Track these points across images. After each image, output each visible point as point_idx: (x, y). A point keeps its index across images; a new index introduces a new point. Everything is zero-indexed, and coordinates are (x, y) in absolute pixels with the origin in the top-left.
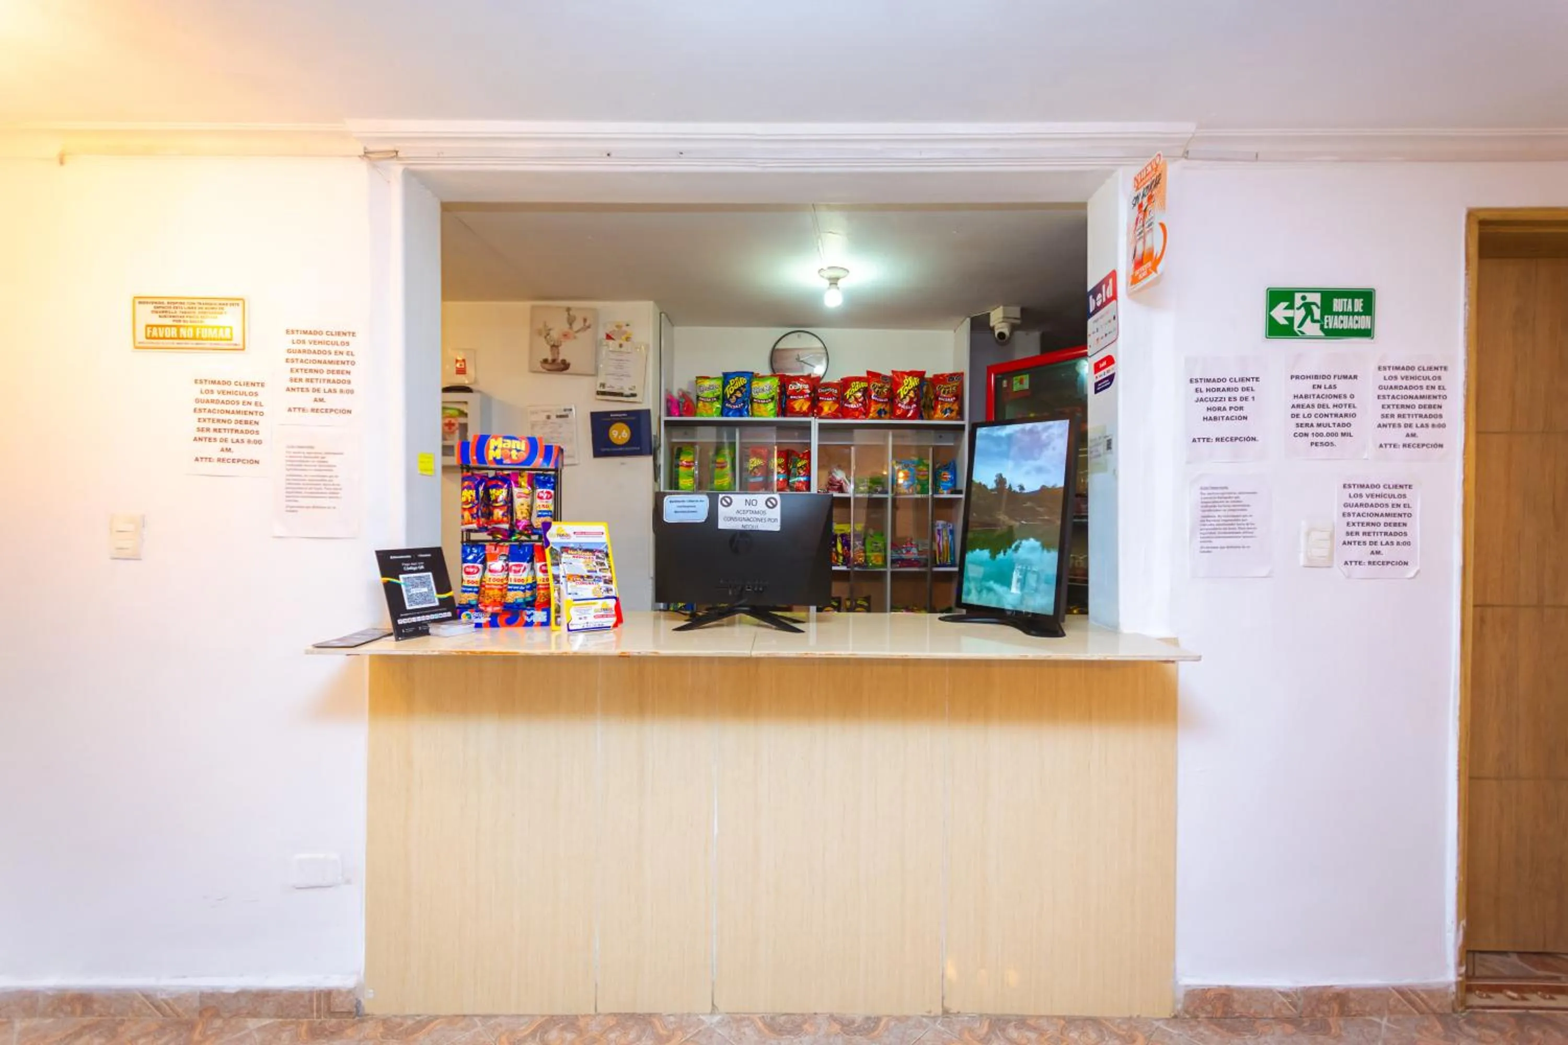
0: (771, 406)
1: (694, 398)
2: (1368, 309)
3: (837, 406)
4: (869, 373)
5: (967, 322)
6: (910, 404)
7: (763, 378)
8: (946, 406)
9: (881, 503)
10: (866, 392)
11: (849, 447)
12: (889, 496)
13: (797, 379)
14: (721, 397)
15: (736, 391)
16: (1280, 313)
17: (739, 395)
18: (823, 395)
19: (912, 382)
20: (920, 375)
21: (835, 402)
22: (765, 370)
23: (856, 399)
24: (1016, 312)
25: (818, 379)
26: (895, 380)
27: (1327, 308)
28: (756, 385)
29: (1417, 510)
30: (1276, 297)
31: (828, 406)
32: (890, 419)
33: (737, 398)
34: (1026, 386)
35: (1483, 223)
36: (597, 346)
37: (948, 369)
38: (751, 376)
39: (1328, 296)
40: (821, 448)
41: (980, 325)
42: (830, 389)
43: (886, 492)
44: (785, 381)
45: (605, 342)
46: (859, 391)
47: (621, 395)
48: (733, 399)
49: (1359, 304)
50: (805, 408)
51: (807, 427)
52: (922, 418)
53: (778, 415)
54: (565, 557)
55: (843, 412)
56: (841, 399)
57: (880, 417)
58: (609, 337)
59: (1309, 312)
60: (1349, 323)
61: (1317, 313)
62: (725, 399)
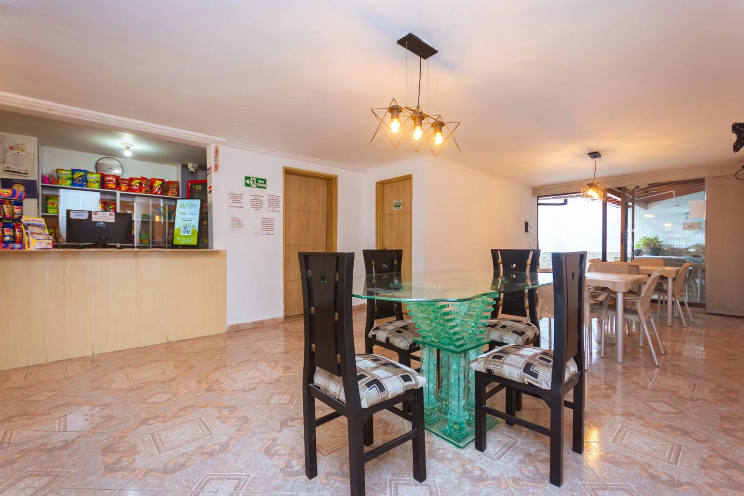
0: (97, 184)
1: (56, 177)
2: (265, 183)
3: (128, 187)
4: (141, 177)
5: (180, 165)
6: (159, 189)
7: (92, 173)
8: (173, 192)
9: (148, 222)
10: (141, 184)
11: (133, 202)
12: (151, 220)
13: (110, 176)
14: (71, 179)
15: (79, 177)
16: (248, 181)
17: (81, 178)
18: (121, 183)
19: (160, 183)
20: (163, 180)
21: (127, 186)
22: (93, 170)
23: (136, 186)
24: (196, 165)
25: (119, 177)
26: (153, 181)
27: (257, 182)
28: (89, 176)
29: (275, 224)
30: (247, 178)
31: (124, 187)
32: (151, 194)
33: (80, 180)
34: (200, 188)
35: (286, 169)
36: (6, 151)
37: (174, 179)
38: (86, 172)
39: (257, 179)
40: (121, 202)
41: (184, 167)
42: (124, 181)
43: (149, 219)
44: (103, 177)
45: (9, 150)
46: (137, 183)
47: (19, 173)
48: (78, 180)
49: (263, 182)
50: (113, 187)
51: (115, 194)
52: (163, 195)
53: (100, 188)
54: (29, 227)
55: (130, 189)
56: (129, 185)
57: (146, 193)
58: (11, 148)
59: (254, 182)
60: (262, 185)
61: (255, 183)
62: (73, 179)
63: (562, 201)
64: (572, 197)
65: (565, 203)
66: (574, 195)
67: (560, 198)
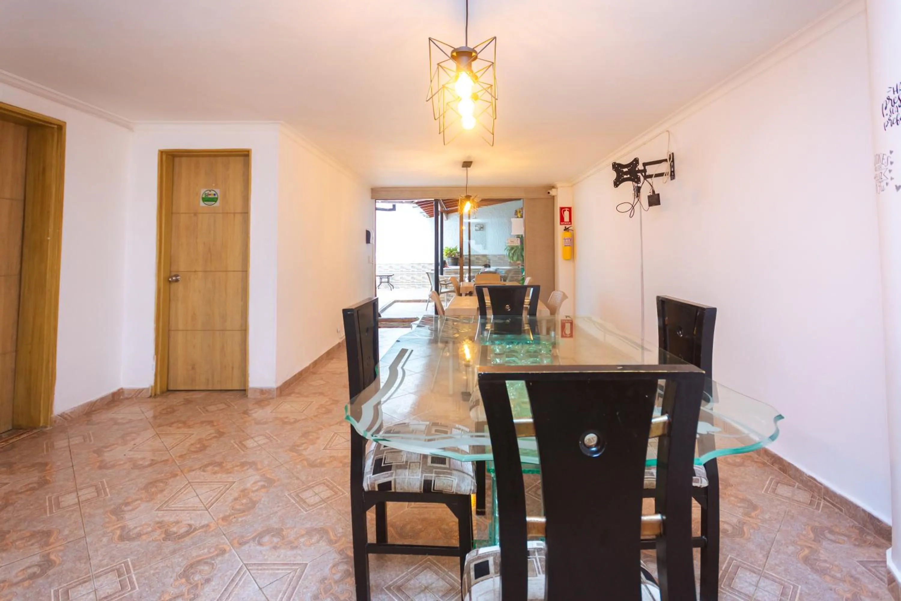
63: (389, 206)
64: (402, 202)
65: (394, 208)
66: (404, 201)
67: (389, 202)
